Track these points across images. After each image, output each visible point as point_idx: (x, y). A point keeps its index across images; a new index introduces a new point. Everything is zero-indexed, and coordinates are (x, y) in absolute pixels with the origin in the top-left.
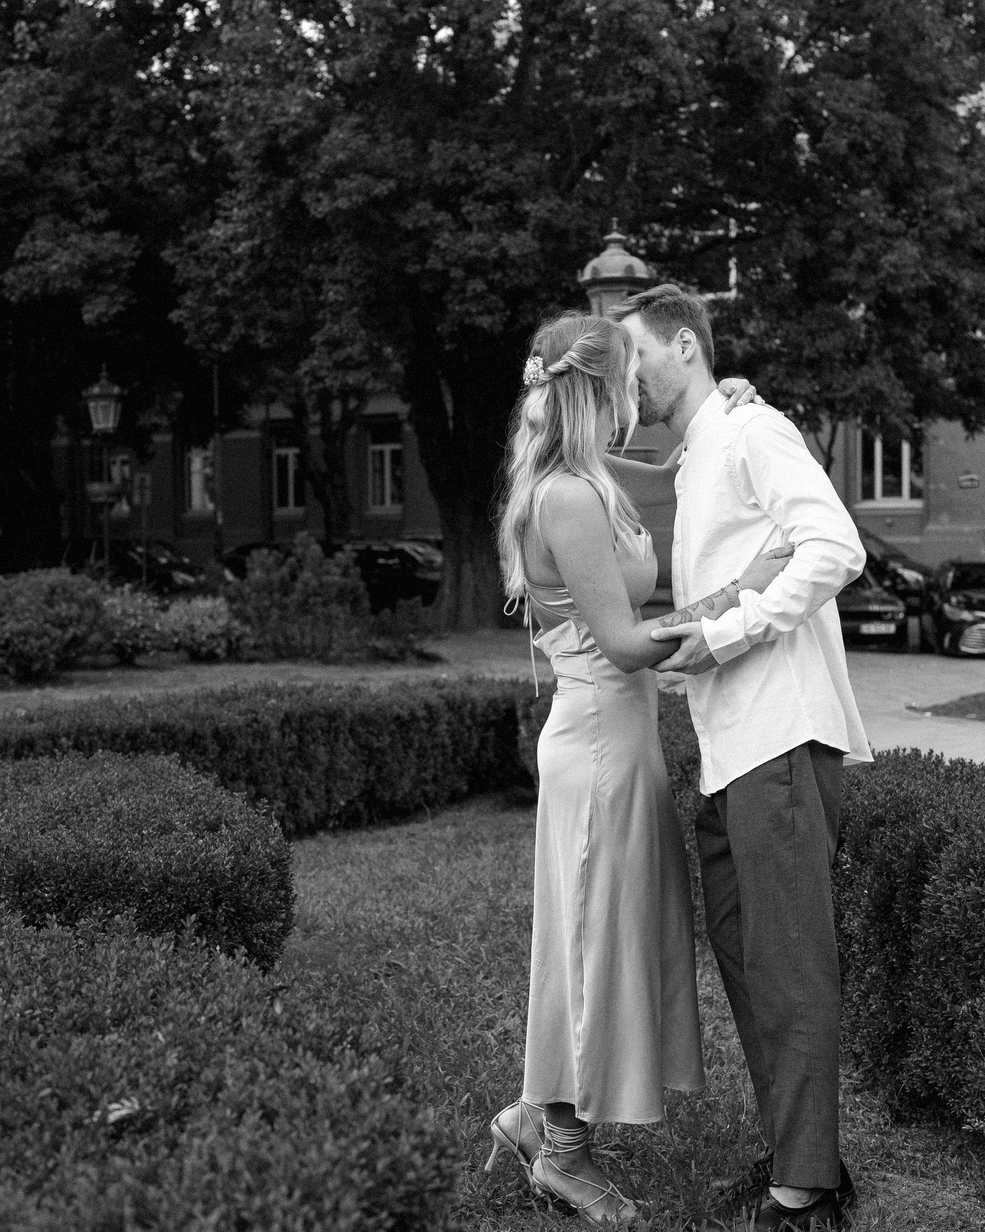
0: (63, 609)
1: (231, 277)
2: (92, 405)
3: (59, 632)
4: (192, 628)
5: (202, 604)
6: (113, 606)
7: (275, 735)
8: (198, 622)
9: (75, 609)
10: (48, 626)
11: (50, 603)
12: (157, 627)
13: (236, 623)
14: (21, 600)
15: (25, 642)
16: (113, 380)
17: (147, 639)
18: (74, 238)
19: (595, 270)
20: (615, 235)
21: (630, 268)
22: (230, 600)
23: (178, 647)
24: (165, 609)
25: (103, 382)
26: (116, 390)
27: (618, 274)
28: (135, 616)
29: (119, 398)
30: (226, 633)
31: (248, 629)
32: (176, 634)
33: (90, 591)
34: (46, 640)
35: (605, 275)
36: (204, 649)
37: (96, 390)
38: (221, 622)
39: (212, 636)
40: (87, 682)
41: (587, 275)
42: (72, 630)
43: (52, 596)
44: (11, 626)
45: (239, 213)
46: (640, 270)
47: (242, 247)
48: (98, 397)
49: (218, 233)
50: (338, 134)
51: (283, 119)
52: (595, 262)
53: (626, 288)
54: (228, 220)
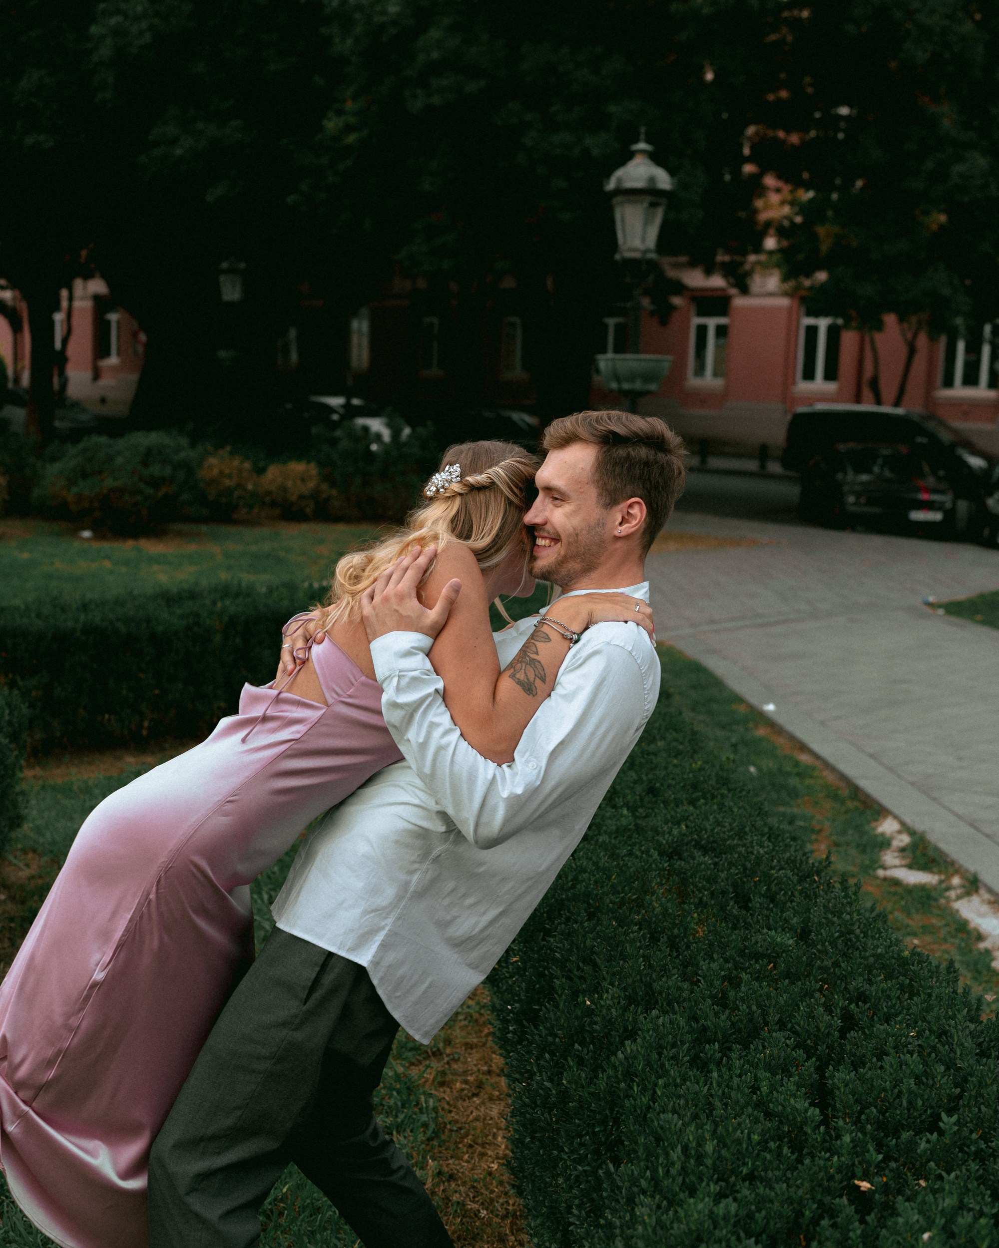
0: (156, 470)
2: (222, 278)
3: (150, 491)
4: (284, 489)
5: (298, 467)
6: (211, 467)
8: (289, 484)
9: (168, 471)
10: (142, 486)
11: (145, 464)
12: (250, 487)
13: (325, 487)
14: (119, 460)
15: (120, 498)
16: (241, 257)
17: (240, 497)
18: (200, 126)
19: (619, 180)
20: (642, 146)
21: (652, 180)
22: (320, 464)
23: (273, 504)
24: (261, 471)
25: (232, 257)
26: (243, 266)
27: (640, 185)
28: (230, 476)
29: (244, 273)
30: (315, 495)
31: (334, 492)
32: (269, 493)
33: (183, 455)
34: (139, 498)
35: (629, 185)
36: (294, 509)
37: (225, 265)
38: (311, 484)
39: (301, 497)
40: (180, 534)
41: (611, 185)
42: (163, 491)
43: (147, 458)
44: (110, 483)
45: (349, 105)
46: (664, 180)
47: (351, 139)
48: (229, 271)
49: (331, 124)
50: (434, 34)
51: (384, 19)
52: (620, 173)
53: (648, 199)
54: (340, 113)
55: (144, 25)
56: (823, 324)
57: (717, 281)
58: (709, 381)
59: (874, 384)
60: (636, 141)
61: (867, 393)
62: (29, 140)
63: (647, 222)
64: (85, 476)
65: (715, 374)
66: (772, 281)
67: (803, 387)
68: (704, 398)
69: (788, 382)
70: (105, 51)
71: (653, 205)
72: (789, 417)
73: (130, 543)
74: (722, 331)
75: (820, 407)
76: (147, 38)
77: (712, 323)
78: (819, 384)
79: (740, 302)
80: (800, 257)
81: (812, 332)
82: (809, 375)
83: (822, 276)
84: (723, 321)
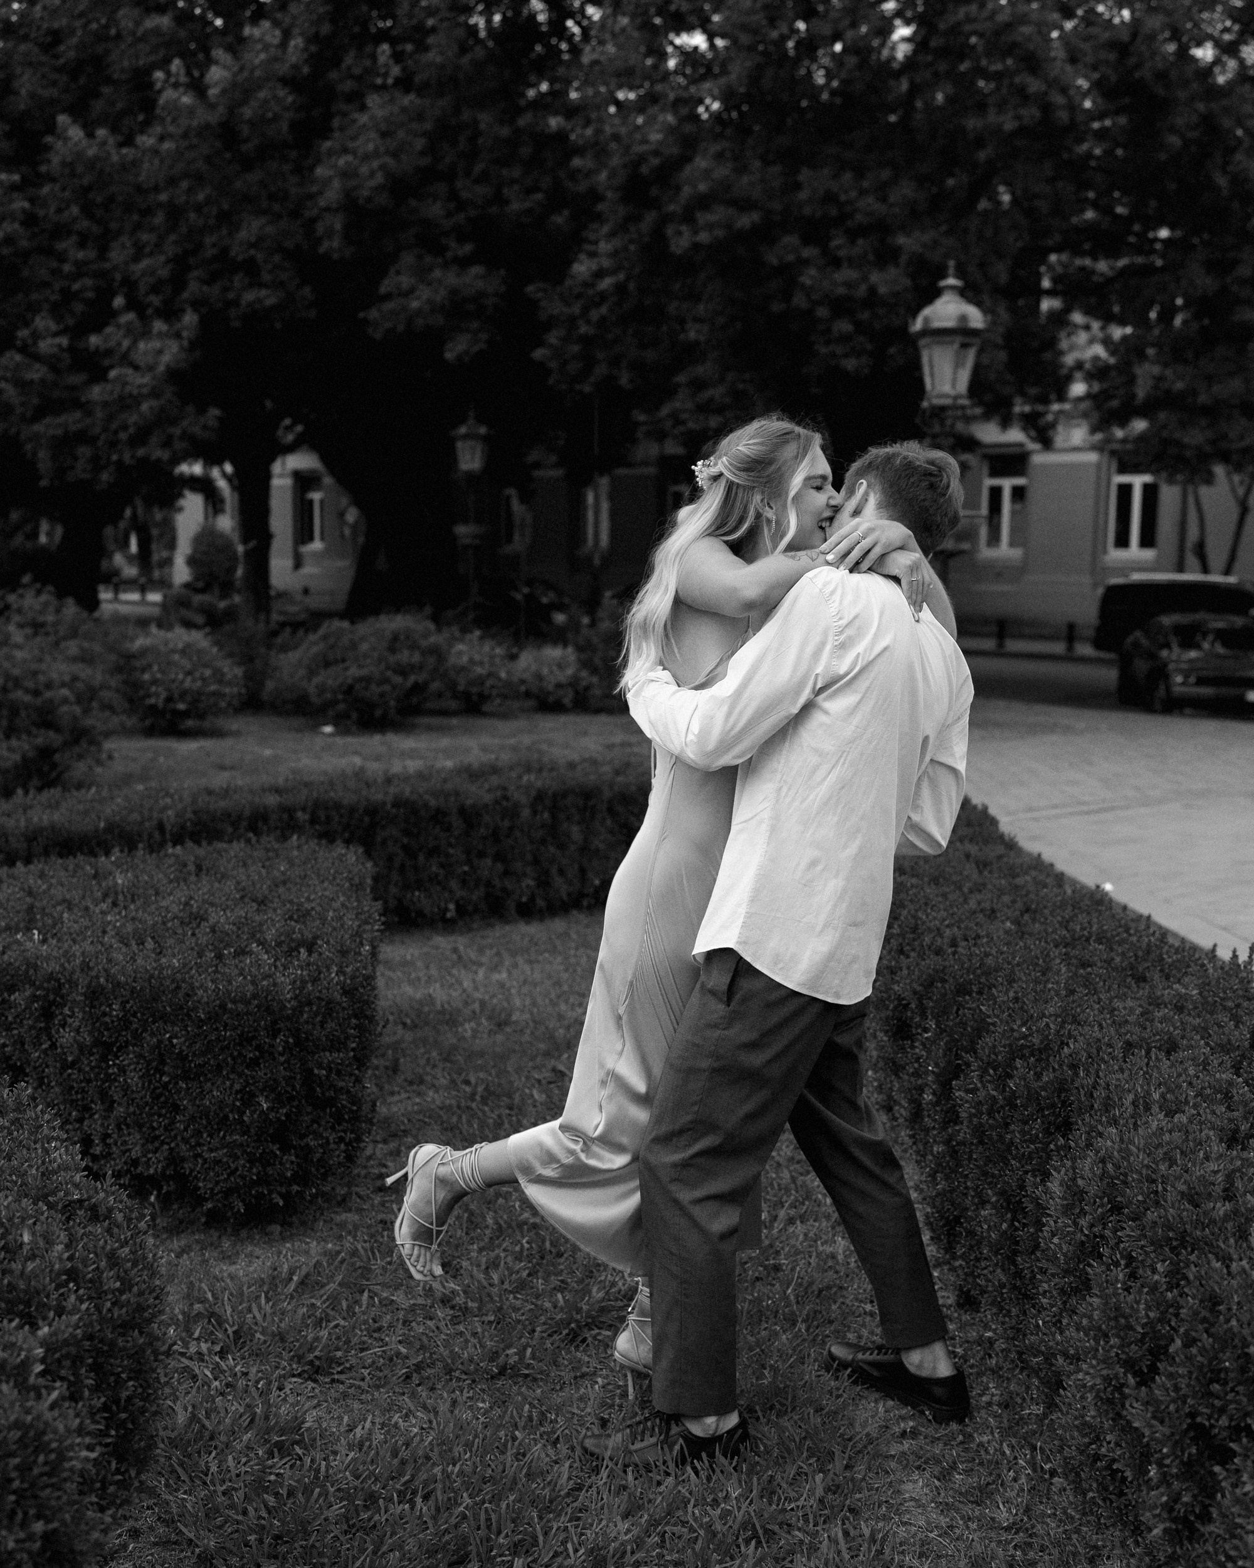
0: (405, 656)
1: (595, 315)
2: (459, 445)
3: (398, 679)
4: (539, 677)
5: (553, 653)
6: (460, 653)
7: (526, 813)
8: (545, 671)
9: (416, 658)
10: (389, 673)
11: (392, 650)
12: (503, 675)
13: (584, 674)
14: (364, 647)
15: (366, 689)
16: (480, 420)
17: (493, 687)
18: (437, 274)
19: (927, 320)
20: (951, 281)
21: (962, 318)
22: (579, 649)
23: (528, 694)
24: (513, 657)
25: (471, 422)
26: (483, 430)
27: (949, 324)
28: (481, 663)
29: (486, 439)
30: (574, 683)
31: (595, 680)
32: (523, 682)
33: (432, 639)
34: (387, 688)
35: (937, 324)
36: (551, 699)
37: (463, 430)
38: (570, 672)
39: (559, 686)
40: (430, 729)
41: (917, 325)
42: (412, 679)
43: (394, 644)
44: (354, 672)
45: (604, 247)
46: (976, 318)
47: (606, 283)
48: (466, 437)
49: (582, 268)
50: (701, 162)
51: (645, 147)
52: (927, 311)
53: (959, 339)
54: (593, 255)
55: (375, 164)
56: (1138, 481)
57: (1015, 435)
58: (1005, 551)
59: (1200, 550)
60: (944, 276)
61: (1191, 560)
62: (249, 296)
63: (958, 364)
64: (327, 664)
65: (1012, 544)
66: (1078, 434)
67: (1116, 555)
68: (999, 572)
69: (1098, 550)
70: (332, 195)
71: (965, 346)
72: (1100, 591)
73: (377, 738)
74: (1019, 493)
75: (1137, 577)
76: (379, 179)
77: (1007, 484)
78: (1135, 551)
79: (1040, 459)
80: (1115, 403)
81: (1125, 491)
82: (1122, 541)
83: (1140, 425)
84: (1020, 481)
